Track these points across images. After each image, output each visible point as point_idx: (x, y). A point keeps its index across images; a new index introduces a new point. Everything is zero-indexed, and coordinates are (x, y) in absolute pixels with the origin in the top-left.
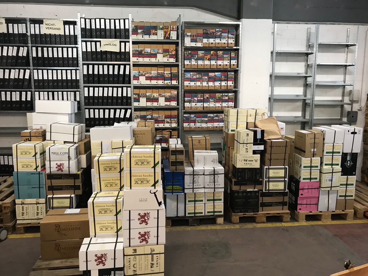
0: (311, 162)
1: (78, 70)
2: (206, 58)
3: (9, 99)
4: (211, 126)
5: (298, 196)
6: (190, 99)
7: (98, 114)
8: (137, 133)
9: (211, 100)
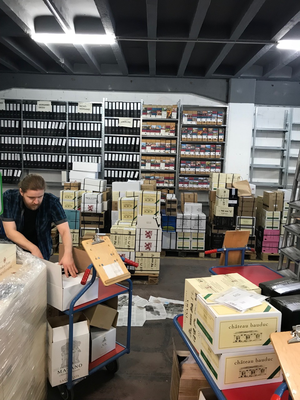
0: (273, 214)
1: (101, 140)
2: (199, 133)
3: (49, 160)
4: (201, 187)
5: (263, 240)
6: (185, 165)
7: (114, 174)
8: (144, 188)
9: (201, 166)
